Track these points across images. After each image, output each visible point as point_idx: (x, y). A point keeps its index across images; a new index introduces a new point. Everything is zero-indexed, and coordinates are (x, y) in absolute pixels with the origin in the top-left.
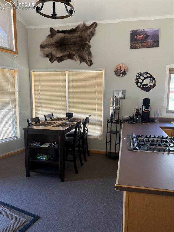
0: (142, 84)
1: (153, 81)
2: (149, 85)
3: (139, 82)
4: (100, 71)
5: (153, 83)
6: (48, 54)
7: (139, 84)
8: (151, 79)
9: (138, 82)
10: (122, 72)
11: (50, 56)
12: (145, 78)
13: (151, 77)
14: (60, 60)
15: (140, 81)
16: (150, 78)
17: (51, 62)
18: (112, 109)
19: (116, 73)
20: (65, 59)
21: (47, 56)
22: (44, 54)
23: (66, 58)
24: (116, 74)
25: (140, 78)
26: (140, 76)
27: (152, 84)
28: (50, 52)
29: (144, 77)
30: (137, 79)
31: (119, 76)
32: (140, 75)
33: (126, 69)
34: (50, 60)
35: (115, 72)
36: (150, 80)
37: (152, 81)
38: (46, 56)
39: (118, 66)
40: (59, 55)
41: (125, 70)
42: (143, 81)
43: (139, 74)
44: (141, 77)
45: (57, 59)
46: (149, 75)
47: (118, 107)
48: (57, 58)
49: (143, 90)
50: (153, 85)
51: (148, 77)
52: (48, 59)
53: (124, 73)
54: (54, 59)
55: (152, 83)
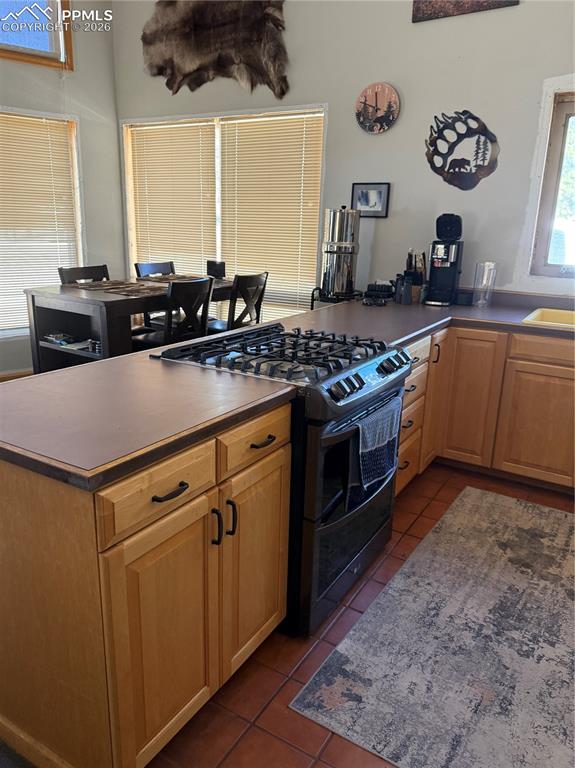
0: (450, 159)
1: (489, 144)
2: (473, 163)
3: (439, 154)
4: (314, 113)
5: (488, 157)
6: (161, 63)
7: (438, 161)
8: (483, 138)
9: (437, 152)
10: (380, 114)
11: (169, 71)
12: (461, 137)
13: (483, 130)
14: (196, 80)
15: (443, 147)
16: (477, 137)
17: (171, 92)
18: (327, 252)
19: (362, 119)
20: (208, 80)
21: (160, 71)
22: (151, 66)
23: (211, 73)
24: (361, 123)
25: (441, 136)
26: (444, 128)
27: (483, 160)
28: (167, 57)
29: (458, 134)
30: (433, 143)
31: (371, 129)
32: (441, 126)
33: (395, 103)
34: (169, 85)
35: (358, 115)
36: (478, 142)
37: (486, 149)
38: (155, 71)
39: (369, 92)
40: (190, 65)
41: (390, 106)
42: (452, 147)
43: (441, 119)
44: (447, 133)
45: (187, 80)
46: (473, 124)
47: (347, 244)
48: (186, 76)
49: (450, 183)
50: (486, 163)
51: (470, 133)
52: (163, 80)
53: (387, 120)
54: (179, 78)
55: (484, 154)
